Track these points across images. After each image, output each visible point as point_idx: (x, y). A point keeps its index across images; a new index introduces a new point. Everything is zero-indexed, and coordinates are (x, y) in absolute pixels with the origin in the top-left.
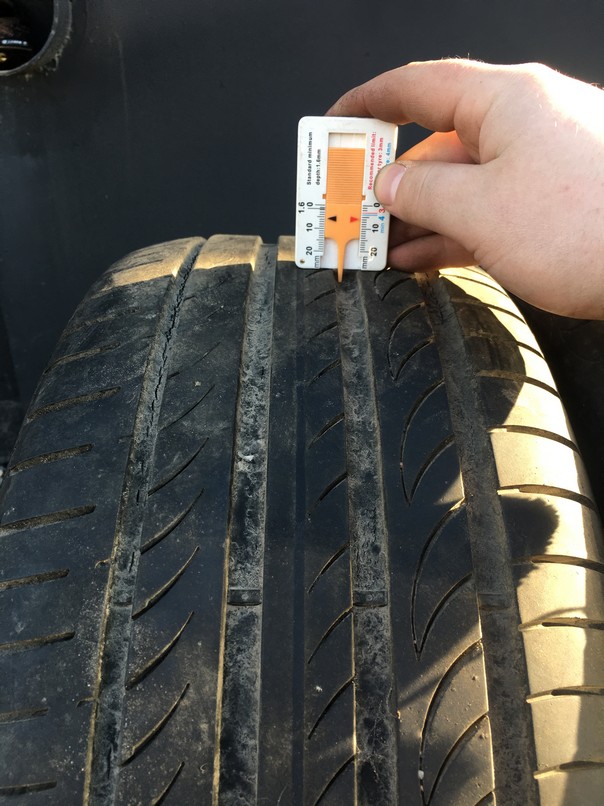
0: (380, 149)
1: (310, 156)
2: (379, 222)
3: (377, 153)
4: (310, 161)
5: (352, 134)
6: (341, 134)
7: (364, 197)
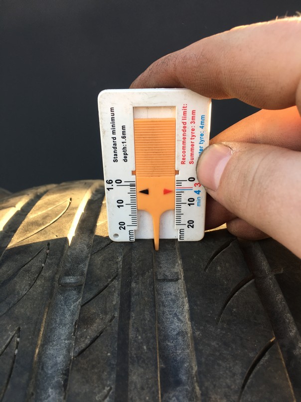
0: (193, 122)
1: (114, 133)
2: (195, 196)
3: (189, 126)
4: (114, 138)
5: (160, 107)
6: (147, 108)
7: (177, 172)
